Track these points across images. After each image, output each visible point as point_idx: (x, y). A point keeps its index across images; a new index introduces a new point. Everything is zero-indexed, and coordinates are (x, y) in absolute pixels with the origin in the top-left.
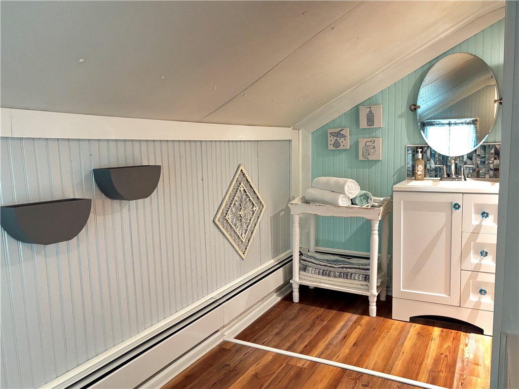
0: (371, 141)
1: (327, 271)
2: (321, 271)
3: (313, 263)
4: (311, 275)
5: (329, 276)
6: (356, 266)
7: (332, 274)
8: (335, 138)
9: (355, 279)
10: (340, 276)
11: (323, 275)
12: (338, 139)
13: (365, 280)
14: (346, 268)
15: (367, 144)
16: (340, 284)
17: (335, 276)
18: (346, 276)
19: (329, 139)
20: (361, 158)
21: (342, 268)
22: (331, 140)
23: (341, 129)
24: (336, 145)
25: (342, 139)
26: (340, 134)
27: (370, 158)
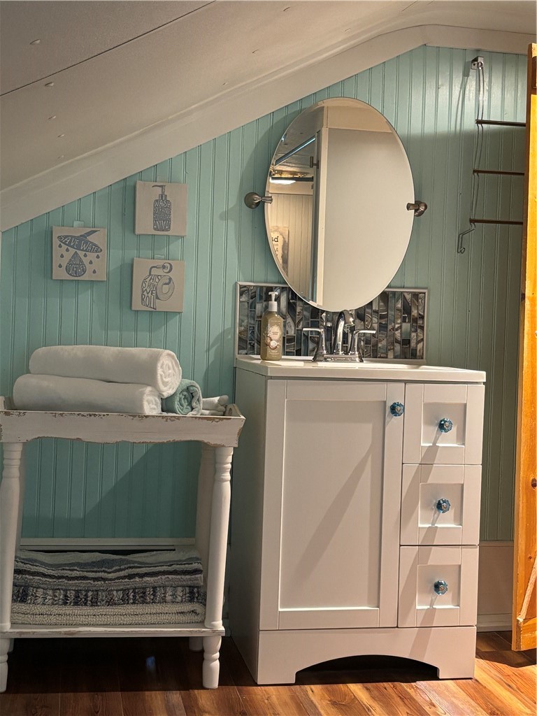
0: (164, 267)
1: (87, 591)
2: (71, 594)
3: (44, 575)
4: (44, 609)
5: (94, 603)
6: (165, 568)
7: (102, 595)
8: (72, 251)
9: (164, 601)
10: (125, 601)
11: (76, 604)
12: (81, 254)
13: (191, 600)
14: (142, 576)
15: (154, 272)
16: (127, 620)
17: (110, 603)
18: (141, 597)
19: (57, 252)
20: (137, 305)
21: (130, 577)
22: (62, 256)
23: (89, 230)
24: (76, 267)
25: (91, 256)
26: (87, 242)
27: (161, 306)
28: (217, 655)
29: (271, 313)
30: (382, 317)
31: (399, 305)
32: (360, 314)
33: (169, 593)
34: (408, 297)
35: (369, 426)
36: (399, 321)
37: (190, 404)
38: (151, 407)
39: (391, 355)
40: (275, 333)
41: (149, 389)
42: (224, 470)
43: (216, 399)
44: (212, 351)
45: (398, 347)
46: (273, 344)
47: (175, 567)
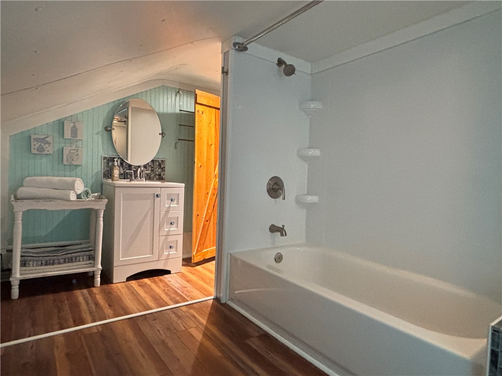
0: (75, 150)
1: (50, 260)
2: (44, 262)
3: (32, 256)
5: (53, 264)
6: (79, 250)
7: (56, 261)
8: (39, 144)
9: (79, 261)
12: (43, 144)
15: (71, 151)
19: (32, 144)
20: (65, 162)
22: (35, 145)
24: (41, 149)
25: (47, 145)
26: (45, 141)
27: (74, 163)
28: (99, 276)
29: (115, 166)
30: (152, 167)
31: (157, 164)
32: (145, 167)
33: (81, 258)
34: (160, 161)
35: (150, 201)
36: (157, 169)
37: (87, 196)
38: (73, 197)
39: (155, 179)
40: (116, 172)
41: (72, 191)
42: (100, 217)
43: (96, 194)
44: (94, 178)
45: (157, 177)
46: (116, 176)
47: (83, 250)
